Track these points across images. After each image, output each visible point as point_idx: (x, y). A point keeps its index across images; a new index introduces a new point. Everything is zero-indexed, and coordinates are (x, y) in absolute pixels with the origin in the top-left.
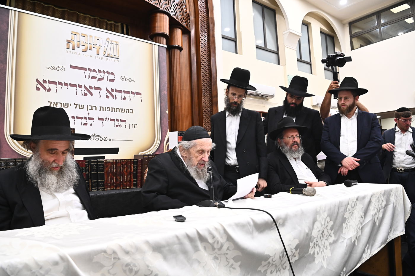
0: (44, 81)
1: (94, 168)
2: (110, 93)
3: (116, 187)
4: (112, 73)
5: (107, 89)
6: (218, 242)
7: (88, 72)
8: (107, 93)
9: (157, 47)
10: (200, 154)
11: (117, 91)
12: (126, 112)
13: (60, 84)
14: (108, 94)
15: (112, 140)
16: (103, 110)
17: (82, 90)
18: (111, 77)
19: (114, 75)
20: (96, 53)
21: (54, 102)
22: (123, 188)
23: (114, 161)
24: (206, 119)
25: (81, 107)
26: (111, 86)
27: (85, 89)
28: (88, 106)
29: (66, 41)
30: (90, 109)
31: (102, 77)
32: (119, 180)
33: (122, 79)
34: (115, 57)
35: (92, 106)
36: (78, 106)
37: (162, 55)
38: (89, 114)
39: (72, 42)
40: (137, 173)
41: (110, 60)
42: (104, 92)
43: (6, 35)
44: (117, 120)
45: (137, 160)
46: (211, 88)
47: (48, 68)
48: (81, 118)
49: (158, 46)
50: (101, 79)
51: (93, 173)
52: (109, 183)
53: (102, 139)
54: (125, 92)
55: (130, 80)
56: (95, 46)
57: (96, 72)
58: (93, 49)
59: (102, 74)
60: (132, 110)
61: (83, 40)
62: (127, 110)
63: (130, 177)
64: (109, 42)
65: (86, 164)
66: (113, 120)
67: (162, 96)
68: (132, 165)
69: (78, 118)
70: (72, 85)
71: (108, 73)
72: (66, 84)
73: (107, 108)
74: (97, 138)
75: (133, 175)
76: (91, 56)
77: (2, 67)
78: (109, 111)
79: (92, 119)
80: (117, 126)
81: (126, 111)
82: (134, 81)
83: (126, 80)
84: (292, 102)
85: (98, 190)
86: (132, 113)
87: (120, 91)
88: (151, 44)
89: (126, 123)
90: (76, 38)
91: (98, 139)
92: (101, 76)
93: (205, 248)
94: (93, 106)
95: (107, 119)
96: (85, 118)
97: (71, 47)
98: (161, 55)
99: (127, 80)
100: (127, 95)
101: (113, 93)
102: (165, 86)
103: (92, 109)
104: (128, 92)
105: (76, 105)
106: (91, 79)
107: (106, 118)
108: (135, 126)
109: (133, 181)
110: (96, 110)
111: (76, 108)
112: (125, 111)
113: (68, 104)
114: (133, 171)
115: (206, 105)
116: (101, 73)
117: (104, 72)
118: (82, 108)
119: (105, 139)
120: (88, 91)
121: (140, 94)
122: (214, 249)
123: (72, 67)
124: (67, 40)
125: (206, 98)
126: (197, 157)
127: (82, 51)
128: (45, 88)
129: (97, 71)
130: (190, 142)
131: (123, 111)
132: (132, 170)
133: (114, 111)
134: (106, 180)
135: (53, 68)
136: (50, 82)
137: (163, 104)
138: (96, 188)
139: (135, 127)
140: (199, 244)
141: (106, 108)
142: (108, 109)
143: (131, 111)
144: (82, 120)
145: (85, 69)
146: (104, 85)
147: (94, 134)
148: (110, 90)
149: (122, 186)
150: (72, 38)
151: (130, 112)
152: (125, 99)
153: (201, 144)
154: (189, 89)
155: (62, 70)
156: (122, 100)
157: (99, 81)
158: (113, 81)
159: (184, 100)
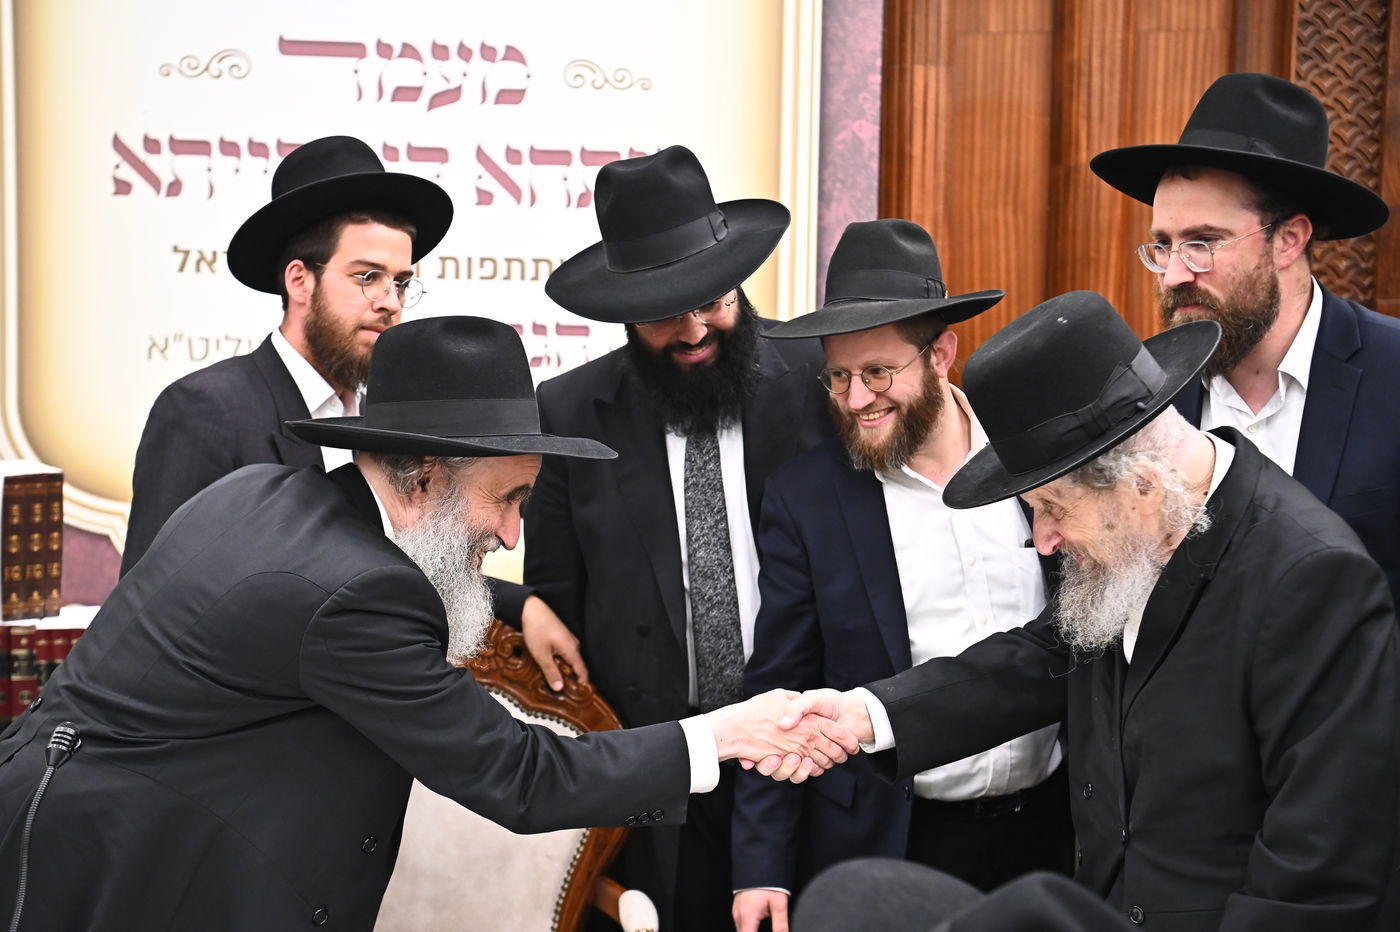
0: (151, 145)
2: (499, 175)
4: (513, 54)
5: (481, 155)
7: (372, 65)
8: (480, 177)
11: (540, 157)
13: (229, 148)
18: (507, 75)
19: (524, 62)
21: (200, 252)
31: (453, 85)
42: (463, 173)
44: (539, 329)
47: (165, 70)
50: (448, 96)
54: (589, 159)
55: (619, 81)
57: (420, 60)
59: (454, 67)
67: (838, 160)
71: (488, 53)
72: (258, 149)
73: (483, 260)
78: (493, 277)
80: (536, 362)
82: (647, 85)
83: (598, 83)
87: (560, 157)
89: (589, 341)
92: (446, 79)
99: (606, 81)
101: (514, 172)
106: (394, 99)
116: (448, 58)
117: (464, 53)
123: (288, 47)
128: (153, 180)
129: (425, 51)
133: (522, 277)
135: (189, 65)
136: (179, 146)
141: (476, 263)
142: (489, 267)
145: (356, 50)
146: (465, 127)
148: (499, 158)
152: (585, 198)
154: (1214, 23)
155: (235, 70)
156: (569, 205)
157: (435, 111)
158: (518, 102)
159: (1165, 106)
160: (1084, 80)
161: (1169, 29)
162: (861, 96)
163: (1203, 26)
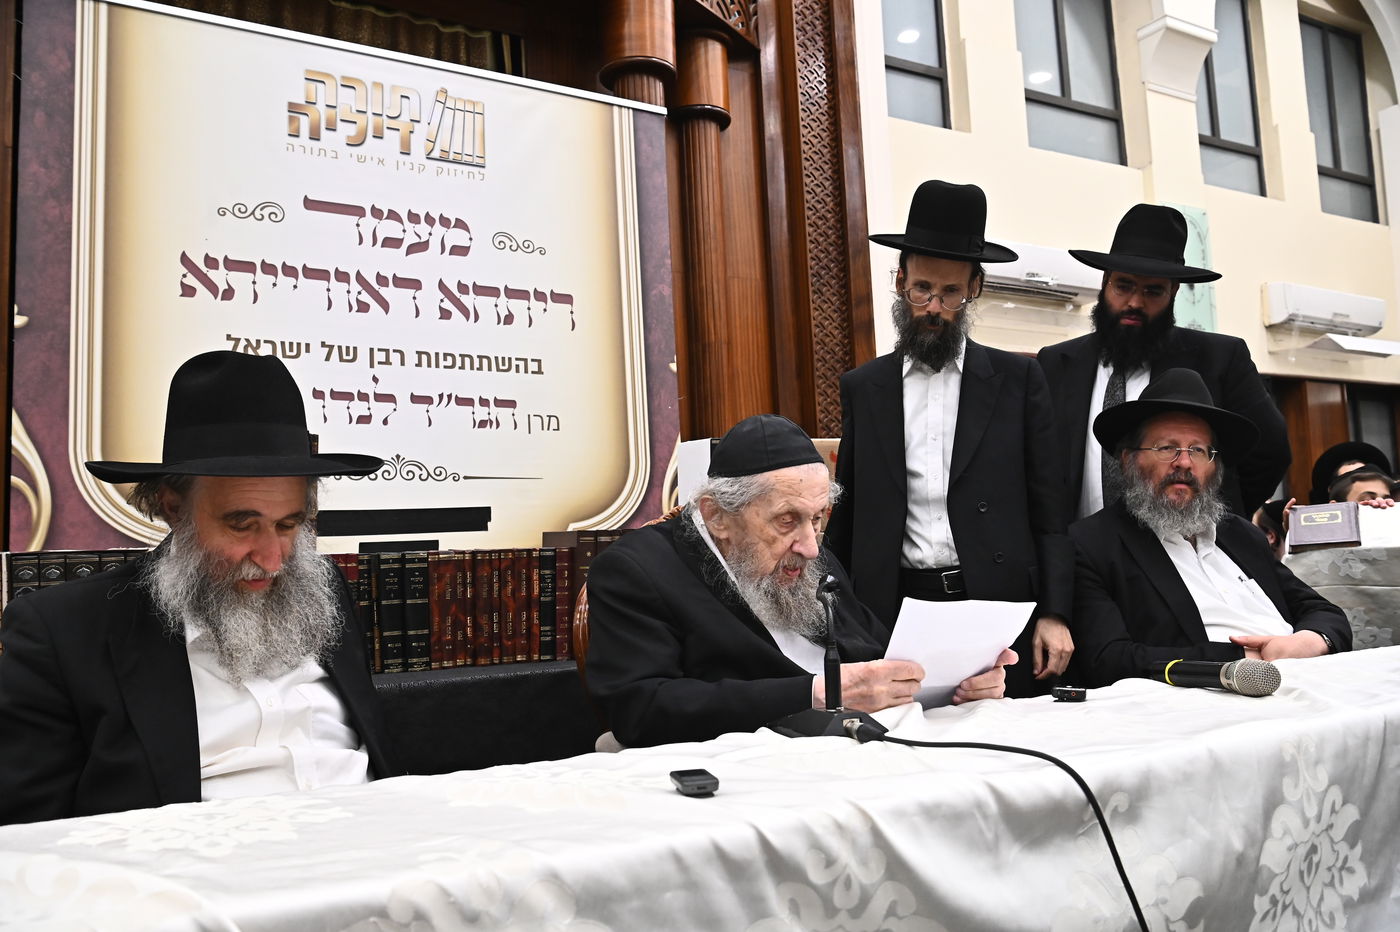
0: (211, 262)
1: (391, 584)
2: (455, 300)
3: (475, 656)
4: (461, 224)
5: (442, 286)
6: (848, 883)
7: (369, 222)
8: (442, 301)
9: (627, 116)
10: (784, 530)
11: (480, 290)
12: (517, 371)
13: (269, 269)
14: (448, 305)
15: (465, 478)
16: (429, 365)
17: (349, 292)
18: (456, 237)
19: (468, 230)
20: (398, 148)
21: (247, 340)
22: (501, 660)
23: (467, 557)
24: (829, 392)
25: (349, 355)
26: (456, 271)
27: (360, 288)
28: (372, 350)
29: (286, 108)
30: (380, 363)
31: (422, 240)
32: (486, 628)
33: (497, 244)
34: (469, 159)
35: (387, 351)
36: (336, 350)
37: (651, 144)
38: (375, 380)
39: (310, 110)
40: (553, 604)
41: (452, 172)
42: (430, 298)
43: (66, 93)
44: (484, 402)
45: (554, 550)
46: (845, 269)
47: (222, 212)
48: (348, 396)
49: (631, 111)
50: (420, 247)
51: (390, 602)
52: (448, 642)
53: (429, 474)
54: (512, 294)
55: (526, 247)
56: (393, 124)
57: (401, 222)
58: (387, 133)
59: (423, 228)
60: (539, 361)
61: (347, 101)
62: (518, 362)
63: (529, 619)
64: (447, 105)
65: (361, 567)
66: (469, 402)
67: (654, 307)
68: (536, 571)
69: (335, 395)
70: (310, 273)
71: (445, 222)
72: (290, 271)
73: (445, 355)
74: (408, 472)
75: (539, 611)
76: (381, 161)
77: (57, 212)
78: (453, 366)
79: (390, 398)
80: (483, 424)
81: (517, 366)
82: (543, 252)
83: (514, 248)
84: (1125, 308)
85: (406, 666)
86: (540, 372)
87: (492, 292)
88: (607, 107)
89: (516, 411)
90: (323, 95)
91: (411, 475)
92: (420, 237)
93: (795, 908)
94: (391, 352)
95: (445, 399)
96: (363, 397)
97: (305, 131)
98: (644, 146)
99: (518, 246)
100: (518, 306)
101: (465, 299)
102: (664, 264)
103: (387, 362)
104: (522, 295)
105: (327, 349)
106: (382, 246)
107: (441, 396)
108: (552, 422)
109: (541, 631)
110: (403, 364)
111: (327, 359)
112: (514, 368)
113: (299, 344)
114: (540, 595)
115: (827, 335)
116: (419, 223)
117: (430, 220)
118: (351, 357)
119: (438, 475)
120: (372, 293)
121: (566, 299)
122: (831, 911)
123: (310, 204)
124: (291, 105)
125: (825, 306)
126: (771, 542)
127: (345, 141)
128: (212, 288)
129: (404, 217)
130: (745, 480)
131: (504, 365)
132: (536, 591)
133: (472, 368)
134: (436, 628)
135: (239, 209)
136: (232, 265)
137: (656, 335)
138: (400, 661)
139: (551, 428)
140: (768, 888)
141: (441, 357)
142: (449, 361)
143: (533, 366)
144: (352, 404)
145: (358, 211)
146: (431, 267)
147: (398, 456)
148: (454, 289)
149: (496, 652)
150: (307, 97)
151: (530, 371)
152: (509, 319)
153: (790, 487)
154: (758, 276)
155: (273, 216)
156: (499, 323)
157: (410, 256)
158: (465, 254)
159: (740, 318)
160: (710, 297)
161: (738, 278)
162: (662, 271)
163: (754, 277)
